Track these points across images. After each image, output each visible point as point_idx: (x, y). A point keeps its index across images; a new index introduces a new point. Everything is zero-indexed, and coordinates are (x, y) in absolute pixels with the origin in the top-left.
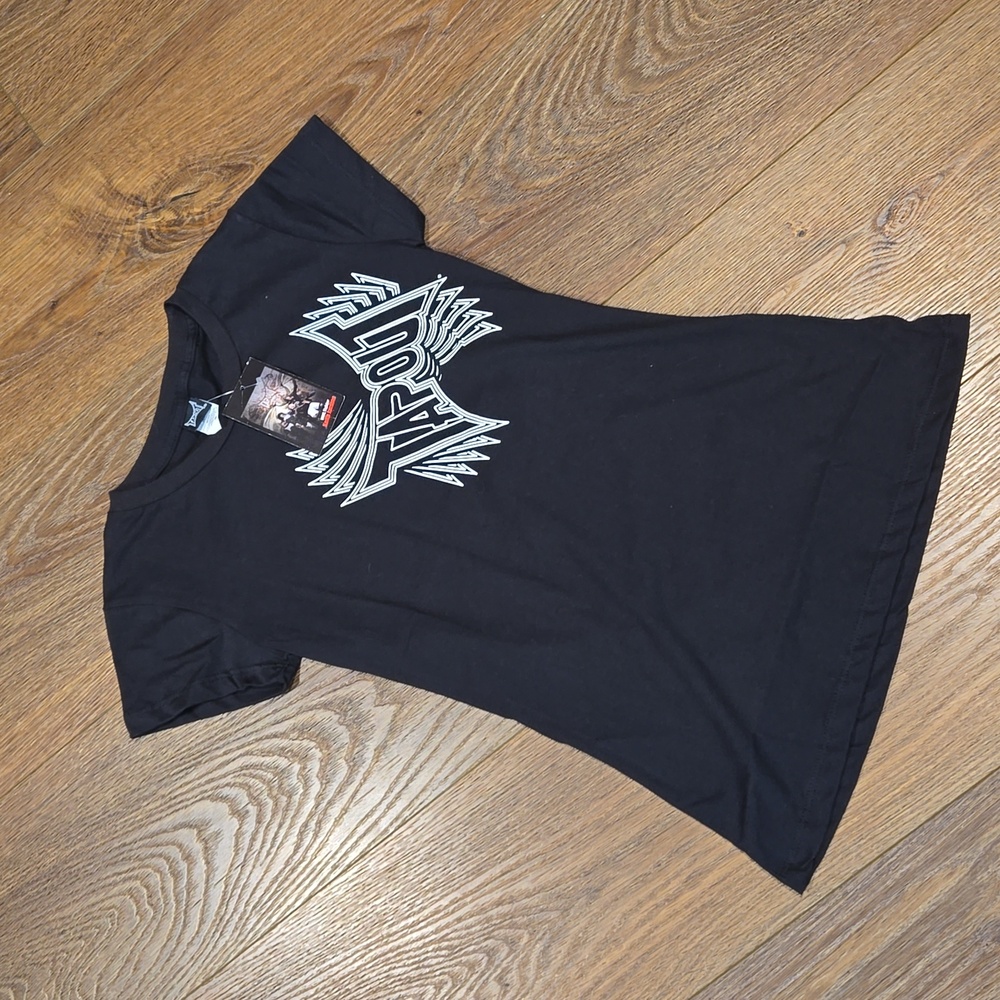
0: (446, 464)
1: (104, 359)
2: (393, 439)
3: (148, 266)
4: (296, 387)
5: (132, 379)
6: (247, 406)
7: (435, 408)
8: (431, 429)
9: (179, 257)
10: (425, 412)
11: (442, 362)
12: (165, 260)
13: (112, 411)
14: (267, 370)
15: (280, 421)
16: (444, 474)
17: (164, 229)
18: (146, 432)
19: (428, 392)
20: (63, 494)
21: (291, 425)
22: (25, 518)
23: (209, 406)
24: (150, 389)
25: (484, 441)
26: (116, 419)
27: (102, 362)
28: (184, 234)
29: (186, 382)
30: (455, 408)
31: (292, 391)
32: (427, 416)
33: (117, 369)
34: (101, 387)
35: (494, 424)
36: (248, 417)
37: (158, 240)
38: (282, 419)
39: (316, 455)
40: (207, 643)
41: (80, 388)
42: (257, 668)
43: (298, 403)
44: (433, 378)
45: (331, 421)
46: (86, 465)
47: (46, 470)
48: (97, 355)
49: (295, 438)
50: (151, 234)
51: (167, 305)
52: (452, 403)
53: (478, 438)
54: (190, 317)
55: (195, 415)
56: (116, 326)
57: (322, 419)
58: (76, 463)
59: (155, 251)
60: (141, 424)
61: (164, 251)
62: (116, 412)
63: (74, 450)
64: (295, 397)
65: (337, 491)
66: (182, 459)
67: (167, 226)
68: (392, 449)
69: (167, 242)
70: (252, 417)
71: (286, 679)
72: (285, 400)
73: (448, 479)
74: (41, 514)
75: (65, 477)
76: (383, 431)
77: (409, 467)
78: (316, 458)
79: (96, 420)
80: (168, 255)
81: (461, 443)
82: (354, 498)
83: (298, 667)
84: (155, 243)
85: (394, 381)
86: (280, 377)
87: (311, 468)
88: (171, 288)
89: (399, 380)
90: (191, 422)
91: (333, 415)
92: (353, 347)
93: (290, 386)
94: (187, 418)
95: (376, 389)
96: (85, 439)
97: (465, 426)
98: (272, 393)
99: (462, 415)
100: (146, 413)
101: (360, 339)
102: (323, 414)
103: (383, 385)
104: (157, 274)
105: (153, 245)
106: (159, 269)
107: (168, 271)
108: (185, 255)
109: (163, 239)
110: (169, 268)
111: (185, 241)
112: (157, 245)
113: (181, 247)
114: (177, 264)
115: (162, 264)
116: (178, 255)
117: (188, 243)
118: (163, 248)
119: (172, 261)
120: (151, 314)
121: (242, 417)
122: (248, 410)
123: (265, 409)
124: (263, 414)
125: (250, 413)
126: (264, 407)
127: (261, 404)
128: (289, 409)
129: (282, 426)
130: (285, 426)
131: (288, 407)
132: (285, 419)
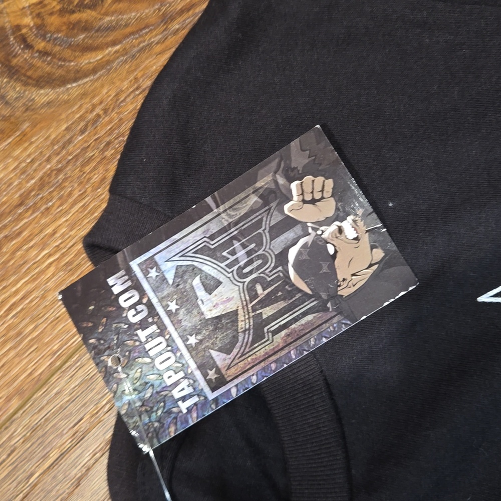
3: (26, 126)
9: (107, 92)
12: (67, 103)
17: (54, 21)
28: (110, 28)
37: (44, 53)
50: (23, 40)
61: (63, 81)
67: (62, 12)
69: (68, 53)
80: (74, 89)
84: (37, 62)
88: (96, 178)
104: (53, 144)
105: (32, 66)
106: (57, 130)
107: (82, 132)
108: (126, 84)
109: (57, 48)
110: (82, 124)
111: (118, 47)
112: (44, 67)
113: (108, 62)
114: (106, 111)
115: (63, 116)
116: (102, 86)
117: (125, 52)
118: (60, 72)
119: (89, 106)
120: (50, 255)
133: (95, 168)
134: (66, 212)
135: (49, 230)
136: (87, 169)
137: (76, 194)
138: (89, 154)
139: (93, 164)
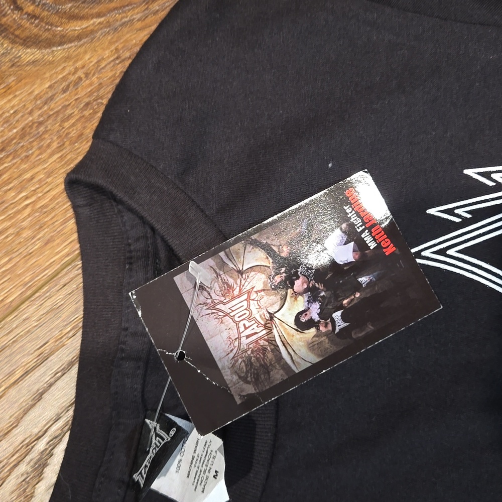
4: (268, 249)
15: (313, 331)
21: (337, 315)
31: (269, 262)
36: (250, 389)
38: (311, 324)
49: (370, 328)
57: (372, 245)
70: (256, 381)
72: (277, 288)
93: (256, 258)
98: (239, 304)
121: (239, 402)
122: (235, 378)
123: (262, 342)
124: (270, 355)
125: (244, 379)
126: (256, 342)
127: (244, 341)
128: (301, 294)
129: (327, 334)
130: (330, 327)
131: (296, 294)
132: (316, 318)
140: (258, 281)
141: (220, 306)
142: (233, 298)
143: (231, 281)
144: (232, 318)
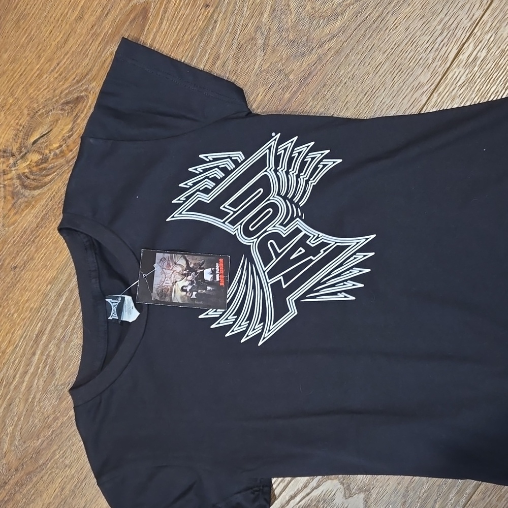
0: (333, 285)
1: (26, 286)
2: (282, 278)
3: (33, 203)
4: (187, 262)
5: (53, 295)
6: (154, 290)
7: (308, 242)
8: (311, 261)
9: (55, 187)
10: (301, 248)
11: (302, 204)
12: (44, 193)
13: (47, 325)
14: (159, 256)
15: (185, 293)
16: (335, 294)
17: (35, 169)
18: (80, 334)
19: (298, 231)
20: (33, 402)
21: (194, 293)
22: (10, 429)
23: (123, 299)
24: (71, 299)
25: (360, 257)
26: (52, 332)
27: (25, 289)
28: (52, 168)
29: (98, 287)
30: (325, 237)
31: (185, 266)
32: (304, 251)
33: (39, 291)
34: (32, 309)
35: (363, 241)
36: (158, 298)
37: (34, 180)
38: (185, 291)
39: (223, 310)
40: (190, 488)
41: (16, 315)
42: (238, 495)
43: (193, 274)
44: (298, 219)
45: (225, 279)
46: (42, 374)
47: (12, 387)
48: (19, 285)
49: (201, 303)
50: (27, 176)
51: (60, 230)
52: (321, 234)
53: (354, 256)
54: (82, 233)
55: (114, 309)
56: (25, 257)
57: (218, 279)
58: (34, 374)
59: (35, 188)
60: (73, 329)
61: (42, 187)
62: (50, 326)
63: (28, 364)
64: (190, 270)
65: (251, 334)
66: (117, 347)
67: (36, 166)
68: (284, 287)
69: (41, 178)
70: (161, 297)
71: (265, 500)
72: (183, 274)
73: (341, 297)
74: (20, 422)
75: (29, 388)
76: (271, 274)
77: (304, 296)
78: (224, 313)
79: (37, 336)
80: (45, 188)
81: (341, 265)
82: (267, 335)
83: (270, 485)
84: (33, 183)
85: (266, 231)
86: (172, 258)
87: (223, 322)
88: (58, 214)
89: (270, 229)
90: (113, 316)
91: (225, 274)
92: (221, 215)
93: (182, 262)
94: (108, 313)
95: (252, 242)
96: (34, 354)
97: (339, 250)
98: (169, 272)
99: (333, 241)
100: (74, 318)
101: (226, 206)
102: (218, 276)
103: (258, 238)
104: (43, 206)
105: (31, 184)
106: (43, 202)
107: (51, 200)
108: (60, 184)
109: (37, 177)
110: (50, 198)
111: (55, 173)
112: (34, 183)
113: (54, 178)
114: (56, 193)
115: (44, 197)
116: (54, 186)
117: (58, 174)
118: (40, 184)
119: (51, 193)
120: (49, 240)
121: (153, 299)
122: (156, 292)
123: (169, 287)
124: (169, 292)
125: (158, 295)
126: (168, 286)
127: (164, 284)
128: (189, 281)
129: (188, 297)
130: (190, 295)
131: (187, 280)
132: (188, 290)
133: (57, 211)
134: (52, 226)
135: (48, 233)
136: (55, 211)
137: (53, 220)
138: (54, 207)
139: (56, 209)
140: (179, 269)
141: (164, 270)
142: (169, 270)
143: (171, 264)
144: (165, 275)
